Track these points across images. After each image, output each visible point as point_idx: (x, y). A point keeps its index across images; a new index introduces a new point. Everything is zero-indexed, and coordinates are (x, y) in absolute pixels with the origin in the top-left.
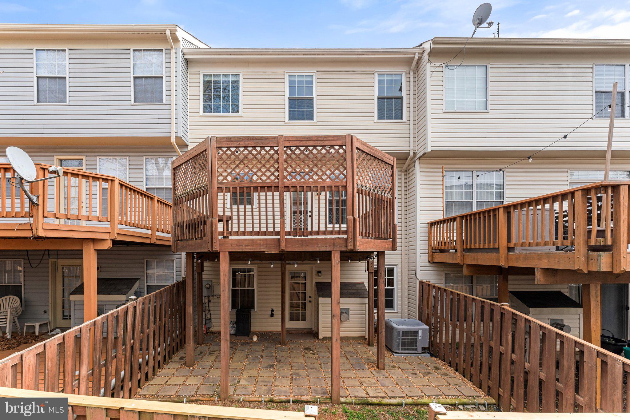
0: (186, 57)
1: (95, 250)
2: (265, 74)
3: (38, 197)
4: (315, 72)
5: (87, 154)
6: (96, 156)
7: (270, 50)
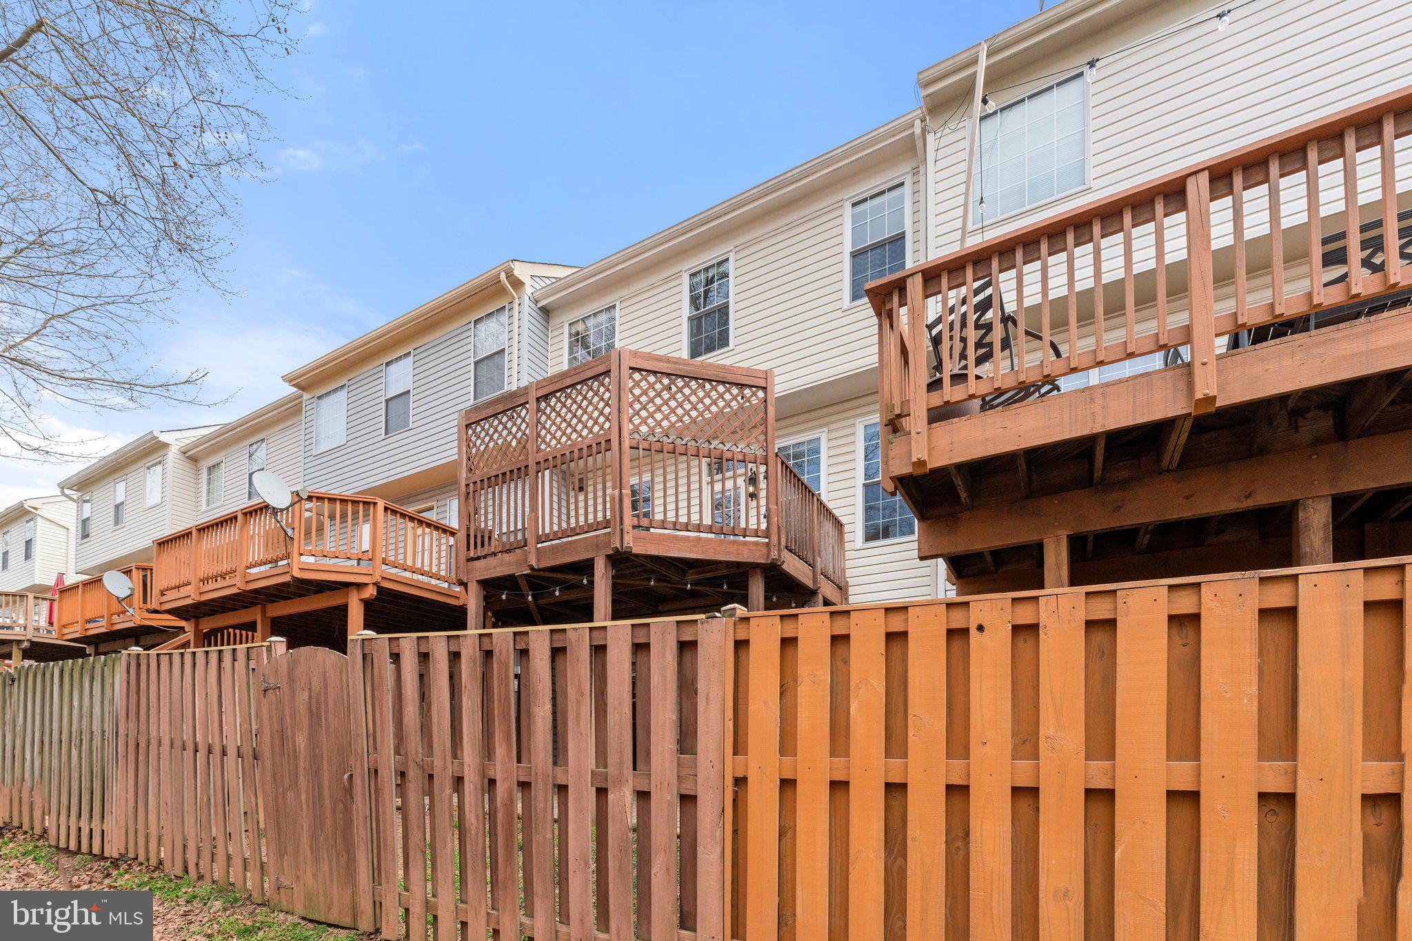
0: (540, 305)
1: (361, 600)
2: (653, 287)
3: (294, 529)
4: (731, 251)
5: (438, 498)
6: (446, 499)
7: (646, 242)
